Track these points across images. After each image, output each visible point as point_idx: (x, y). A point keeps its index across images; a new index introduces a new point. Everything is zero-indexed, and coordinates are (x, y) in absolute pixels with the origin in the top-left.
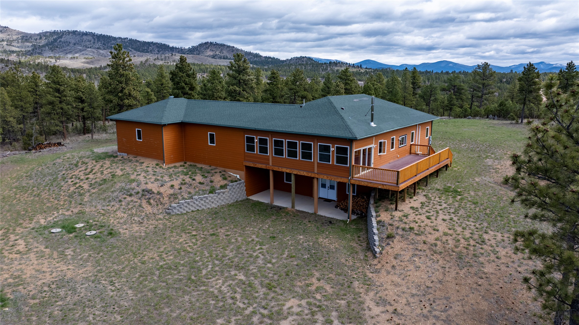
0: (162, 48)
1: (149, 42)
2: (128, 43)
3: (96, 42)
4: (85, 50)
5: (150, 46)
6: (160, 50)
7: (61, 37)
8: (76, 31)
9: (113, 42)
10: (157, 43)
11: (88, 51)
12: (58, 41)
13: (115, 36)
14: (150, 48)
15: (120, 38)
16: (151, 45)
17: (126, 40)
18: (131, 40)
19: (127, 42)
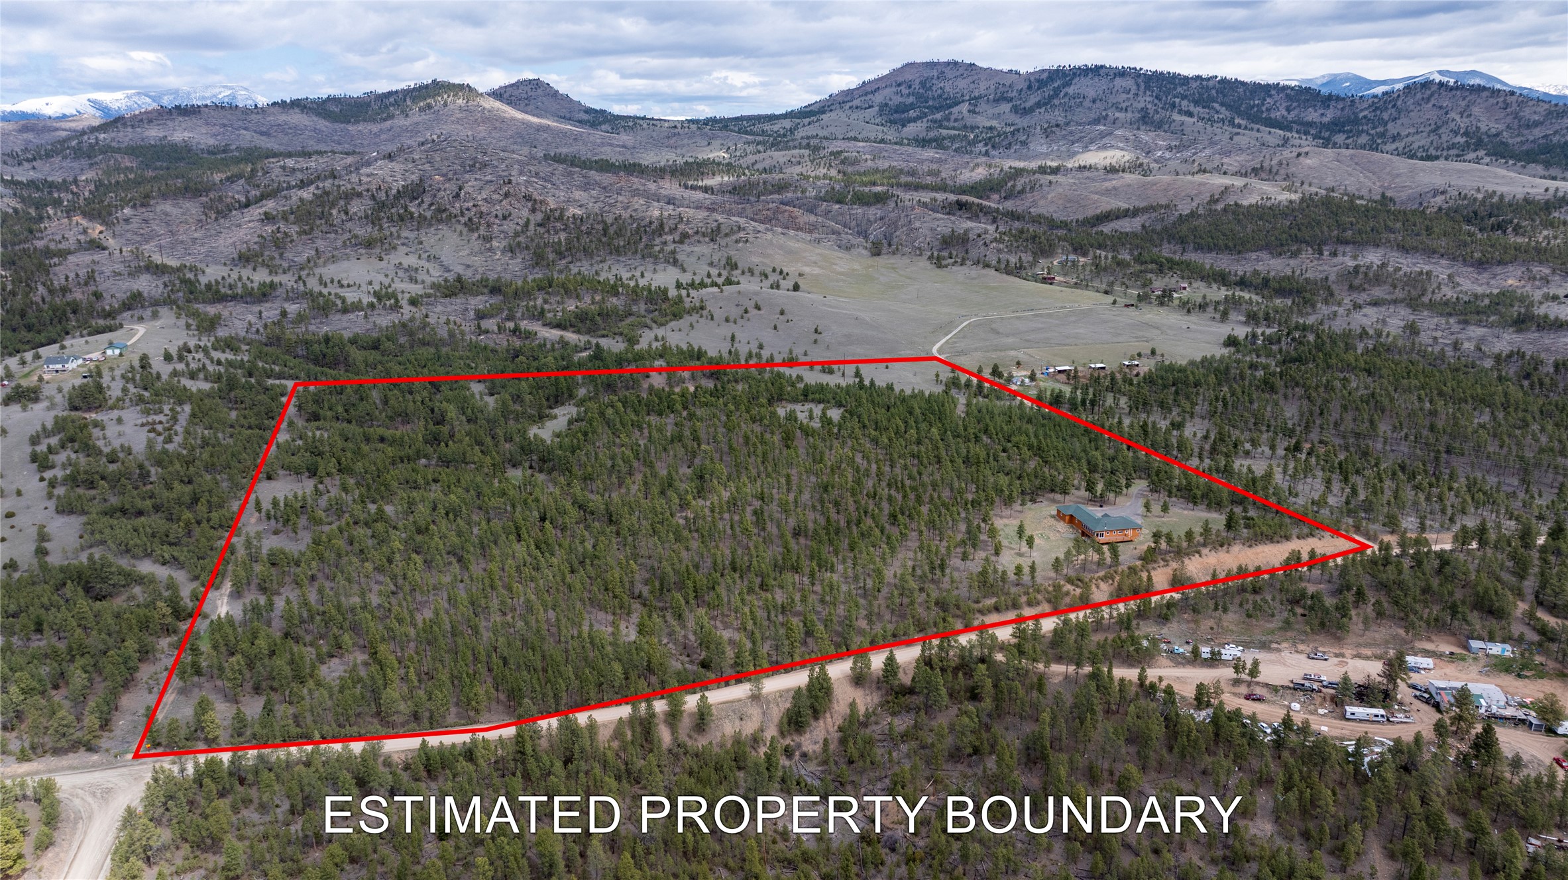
0: (1298, 101)
1: (1268, 85)
2: (1214, 92)
3: (1141, 93)
4: (1110, 134)
5: (1270, 96)
6: (1295, 104)
7: (1068, 84)
8: (1102, 67)
9: (1179, 90)
10: (1288, 87)
11: (1117, 136)
12: (1062, 94)
13: (1186, 74)
14: (1268, 100)
15: (1198, 78)
16: (1273, 92)
17: (1211, 84)
18: (1224, 81)
19: (1214, 88)
